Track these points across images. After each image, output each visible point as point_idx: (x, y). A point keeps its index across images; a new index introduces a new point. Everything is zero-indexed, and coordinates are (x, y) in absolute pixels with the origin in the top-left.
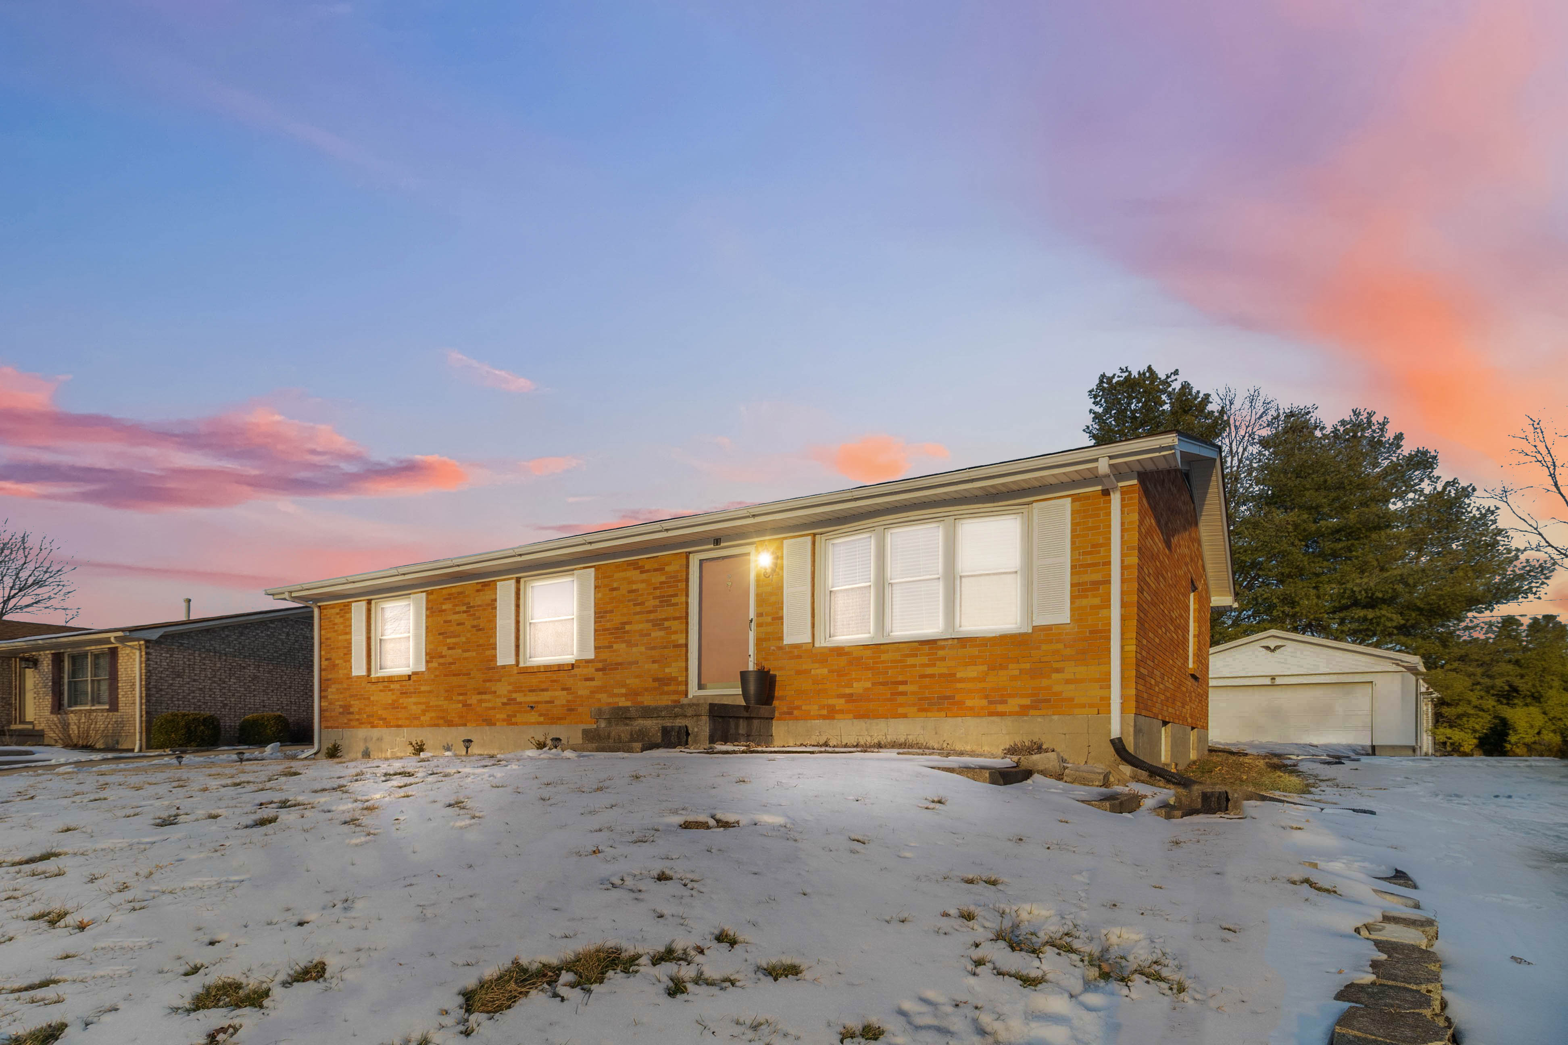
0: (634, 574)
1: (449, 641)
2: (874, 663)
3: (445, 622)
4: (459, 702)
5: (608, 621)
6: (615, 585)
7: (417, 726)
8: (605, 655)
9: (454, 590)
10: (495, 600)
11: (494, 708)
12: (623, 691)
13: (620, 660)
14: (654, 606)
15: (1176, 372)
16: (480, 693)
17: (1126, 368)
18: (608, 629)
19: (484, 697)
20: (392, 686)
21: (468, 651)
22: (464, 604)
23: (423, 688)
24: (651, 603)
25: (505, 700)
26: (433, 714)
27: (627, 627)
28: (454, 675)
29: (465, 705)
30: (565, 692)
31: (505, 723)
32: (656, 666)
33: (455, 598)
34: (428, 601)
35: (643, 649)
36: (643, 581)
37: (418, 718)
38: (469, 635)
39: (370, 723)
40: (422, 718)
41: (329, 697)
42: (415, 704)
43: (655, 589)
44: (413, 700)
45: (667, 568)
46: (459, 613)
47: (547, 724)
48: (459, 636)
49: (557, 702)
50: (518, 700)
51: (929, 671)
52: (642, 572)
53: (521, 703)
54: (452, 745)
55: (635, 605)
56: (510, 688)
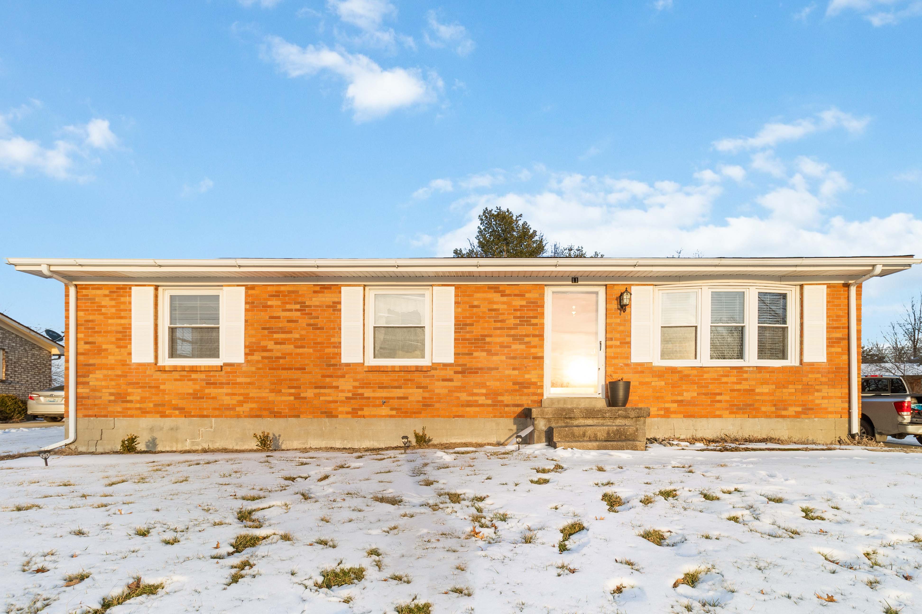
0: (496, 297)
1: (276, 336)
2: (698, 380)
3: (271, 317)
4: (290, 394)
5: (468, 332)
6: (476, 303)
7: (231, 417)
8: (464, 360)
9: (283, 289)
10: (340, 303)
11: (336, 402)
12: (484, 391)
13: (480, 365)
14: (514, 324)
15: (521, 216)
16: (316, 388)
17: (500, 207)
18: (467, 340)
19: (322, 391)
20: (194, 376)
21: (303, 347)
22: (298, 303)
23: (239, 380)
24: (511, 321)
25: (350, 395)
26: (254, 406)
27: (488, 339)
28: (283, 369)
29: (297, 397)
30: (421, 390)
31: (350, 416)
32: (516, 372)
33: (285, 296)
34: (247, 295)
35: (504, 358)
36: (503, 303)
37: (233, 409)
38: (303, 332)
39: (158, 412)
40: (238, 409)
41: (91, 383)
42: (227, 394)
43: (515, 310)
44: (225, 391)
45: (527, 295)
46: (291, 310)
47: (400, 417)
48: (291, 332)
49: (411, 398)
50: (366, 395)
51: (738, 387)
52: (502, 296)
53: (369, 398)
54: (280, 436)
55: (495, 321)
56: (357, 384)
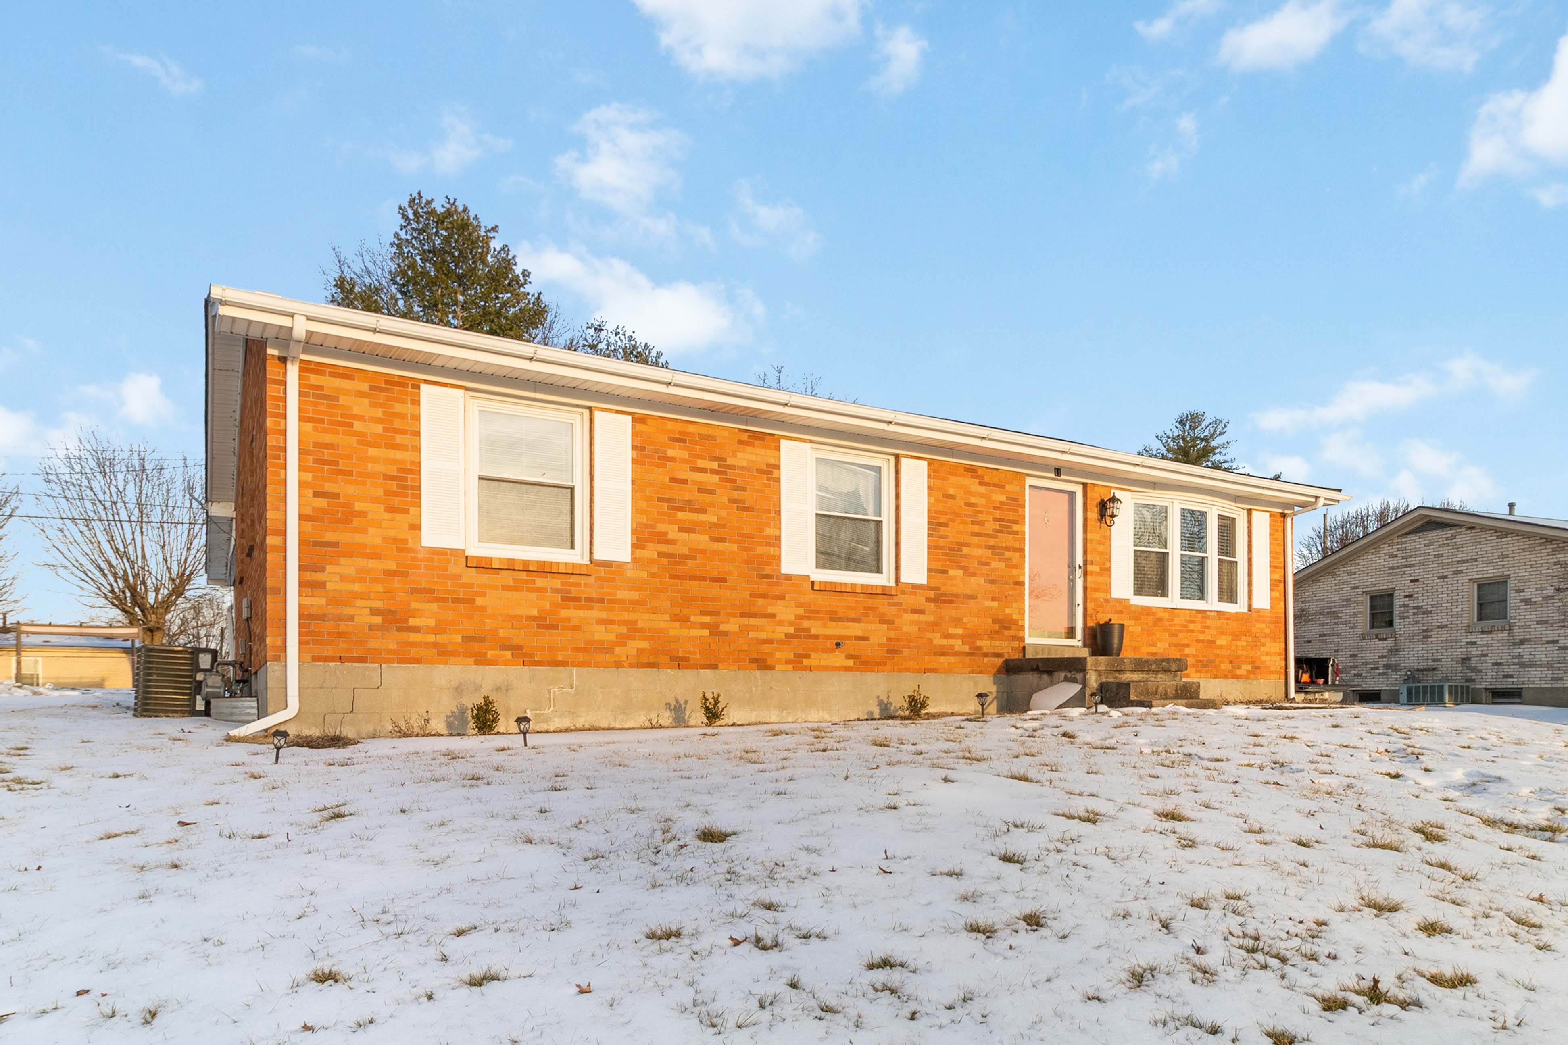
0: (974, 486)
1: (680, 515)
2: (1170, 625)
3: (674, 480)
4: (704, 626)
5: (942, 537)
6: (951, 491)
7: (606, 666)
8: (939, 580)
9: (691, 429)
10: (778, 467)
11: (769, 641)
12: (960, 631)
13: (955, 590)
14: (995, 530)
16: (742, 615)
18: (942, 548)
19: (753, 621)
20: (540, 582)
21: (721, 540)
22: (716, 459)
23: (620, 595)
24: (991, 526)
25: (791, 630)
26: (645, 645)
27: (965, 550)
28: (694, 578)
29: (714, 631)
30: (886, 626)
31: (791, 667)
32: (995, 604)
33: (695, 443)
34: (635, 434)
35: (982, 581)
36: (982, 495)
37: (609, 650)
38: (723, 513)
39: (468, 654)
40: (618, 650)
41: (329, 586)
42: (600, 622)
43: (995, 508)
44: (596, 613)
45: (1008, 487)
46: (703, 470)
47: (858, 670)
48: (703, 511)
49: (874, 640)
50: (814, 631)
52: (981, 484)
53: (816, 637)
54: (686, 702)
55: (973, 523)
56: (801, 611)
